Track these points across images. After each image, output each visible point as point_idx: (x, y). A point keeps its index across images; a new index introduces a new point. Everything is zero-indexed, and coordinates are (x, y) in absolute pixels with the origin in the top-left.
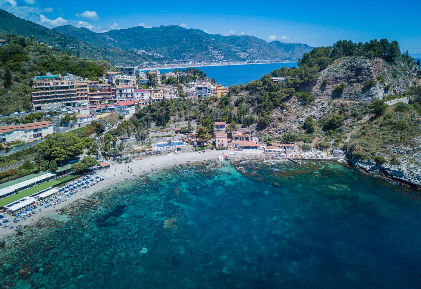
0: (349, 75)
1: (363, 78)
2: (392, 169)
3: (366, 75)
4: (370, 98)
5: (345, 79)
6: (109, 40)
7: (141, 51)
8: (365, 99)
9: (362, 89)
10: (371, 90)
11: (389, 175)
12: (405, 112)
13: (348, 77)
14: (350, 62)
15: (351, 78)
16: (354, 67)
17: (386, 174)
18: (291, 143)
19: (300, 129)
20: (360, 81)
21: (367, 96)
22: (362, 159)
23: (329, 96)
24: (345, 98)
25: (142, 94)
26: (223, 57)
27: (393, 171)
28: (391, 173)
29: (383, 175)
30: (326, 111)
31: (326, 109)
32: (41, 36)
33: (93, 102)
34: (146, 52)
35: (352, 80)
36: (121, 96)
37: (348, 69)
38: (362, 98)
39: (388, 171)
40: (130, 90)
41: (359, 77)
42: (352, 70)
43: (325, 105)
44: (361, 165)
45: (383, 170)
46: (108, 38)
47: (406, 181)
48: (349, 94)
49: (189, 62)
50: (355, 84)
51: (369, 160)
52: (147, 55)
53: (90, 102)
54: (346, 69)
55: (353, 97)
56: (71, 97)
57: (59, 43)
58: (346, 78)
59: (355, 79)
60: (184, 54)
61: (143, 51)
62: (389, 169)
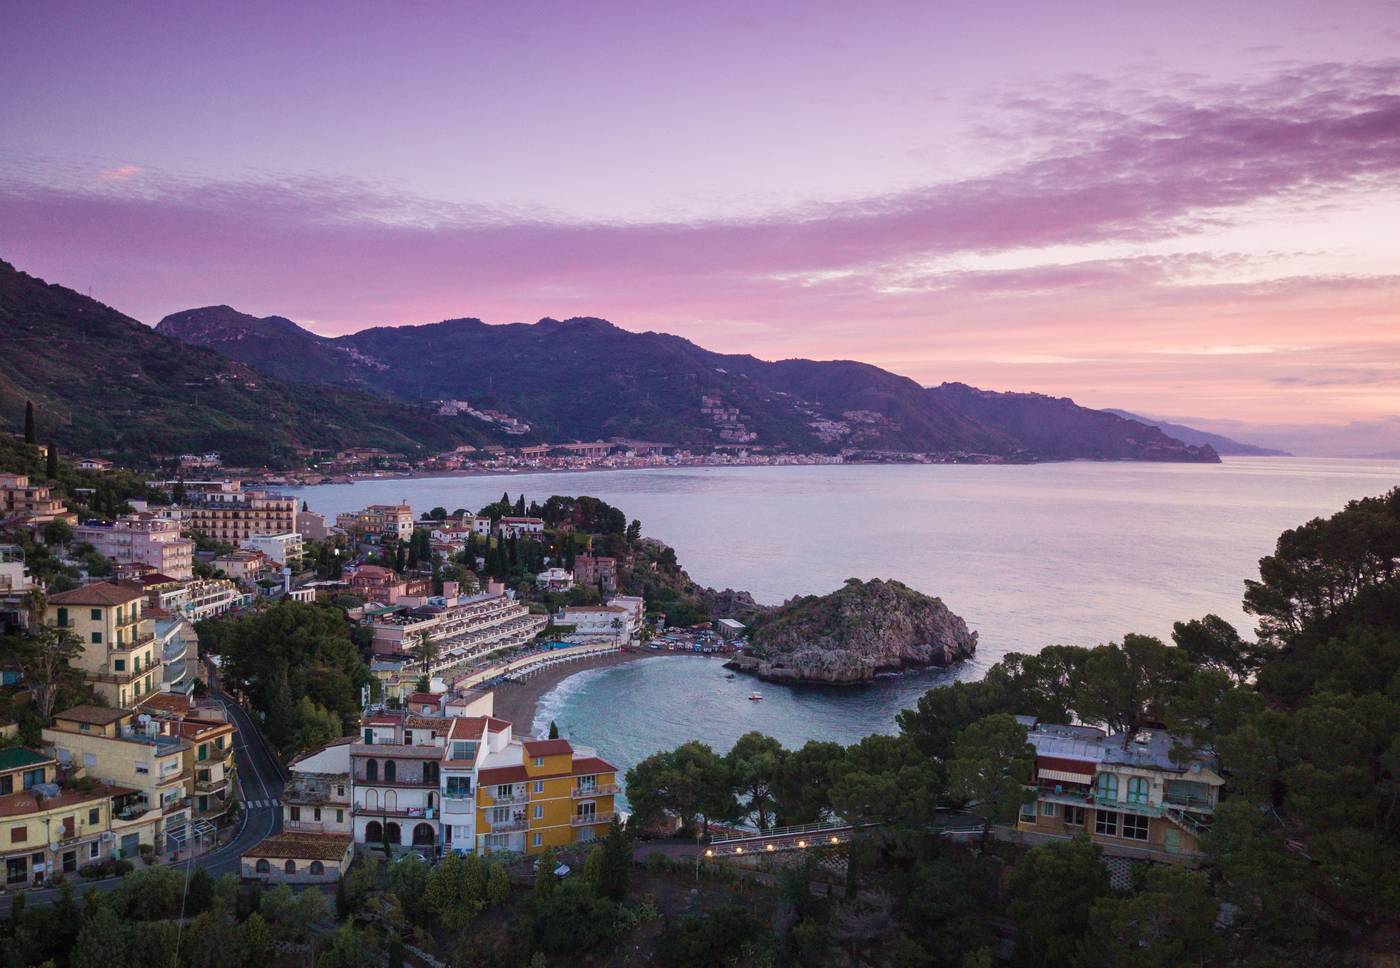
6: (356, 361)
7: (455, 403)
26: (753, 436)
32: (84, 340)
34: (470, 410)
46: (355, 356)
49: (625, 450)
52: (476, 419)
57: (147, 368)
60: (611, 421)
61: (463, 405)
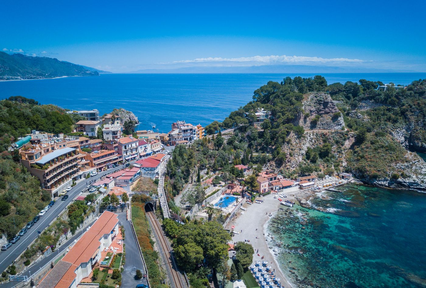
0: (318, 108)
1: (329, 110)
2: (408, 181)
3: (331, 107)
4: (339, 126)
5: (316, 112)
8: (335, 128)
9: (332, 119)
10: (339, 120)
11: (406, 186)
12: (385, 137)
13: (318, 110)
14: (316, 97)
15: (321, 111)
16: (321, 101)
17: (404, 186)
18: (307, 174)
19: (305, 160)
20: (327, 113)
21: (337, 125)
22: (379, 178)
23: (309, 127)
24: (320, 128)
25: (145, 146)
27: (408, 183)
28: (407, 184)
29: (402, 187)
30: (313, 141)
31: (312, 139)
33: (100, 169)
35: (322, 112)
36: (127, 154)
37: (316, 102)
38: (334, 127)
39: (405, 184)
40: (135, 144)
41: (327, 109)
42: (320, 104)
43: (312, 137)
44: (380, 183)
45: (400, 183)
47: (423, 188)
48: (322, 124)
50: (324, 115)
51: (385, 178)
53: (97, 169)
54: (315, 103)
55: (325, 127)
56: (77, 167)
58: (317, 110)
59: (323, 111)
62: (405, 182)
